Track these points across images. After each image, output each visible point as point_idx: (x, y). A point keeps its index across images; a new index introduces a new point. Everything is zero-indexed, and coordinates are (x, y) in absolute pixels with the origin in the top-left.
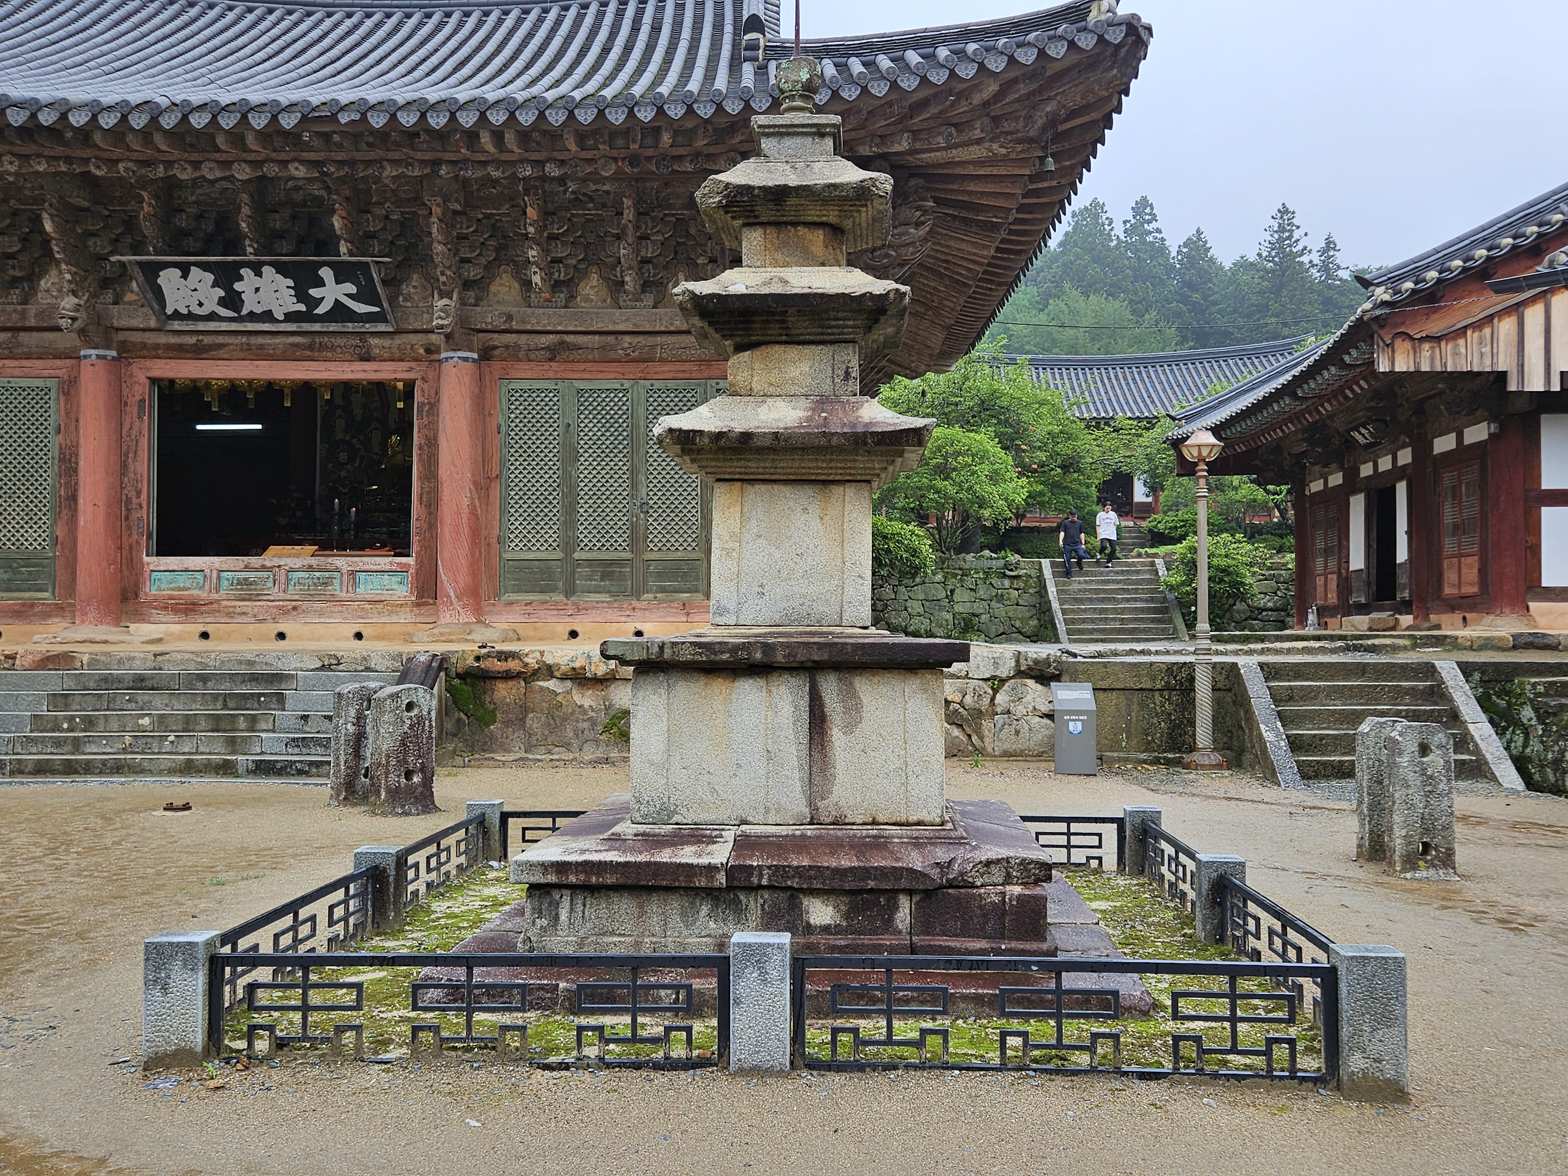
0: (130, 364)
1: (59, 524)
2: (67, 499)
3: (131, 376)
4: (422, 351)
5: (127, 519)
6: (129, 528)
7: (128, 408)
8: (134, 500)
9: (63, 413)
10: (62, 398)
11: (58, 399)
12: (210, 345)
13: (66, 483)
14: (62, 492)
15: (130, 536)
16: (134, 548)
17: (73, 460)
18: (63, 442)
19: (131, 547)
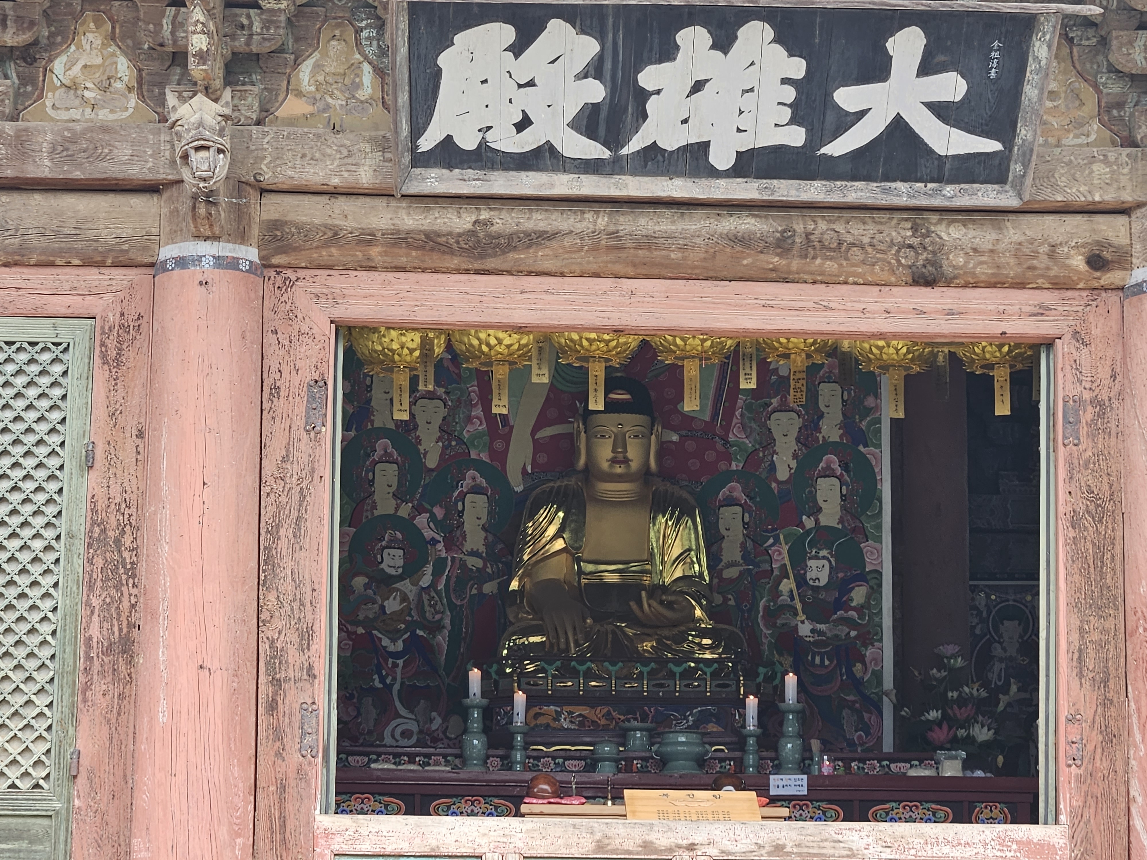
0: (288, 284)
1: (85, 719)
2: (108, 650)
3: (291, 316)
4: (1079, 262)
5: (273, 706)
6: (278, 735)
7: (280, 404)
8: (293, 656)
9: (101, 412)
10: (101, 374)
11: (90, 377)
12: (510, 237)
13: (106, 606)
14: (95, 632)
15: (278, 754)
16: (291, 792)
17: (127, 540)
18: (100, 493)
19: (283, 788)
